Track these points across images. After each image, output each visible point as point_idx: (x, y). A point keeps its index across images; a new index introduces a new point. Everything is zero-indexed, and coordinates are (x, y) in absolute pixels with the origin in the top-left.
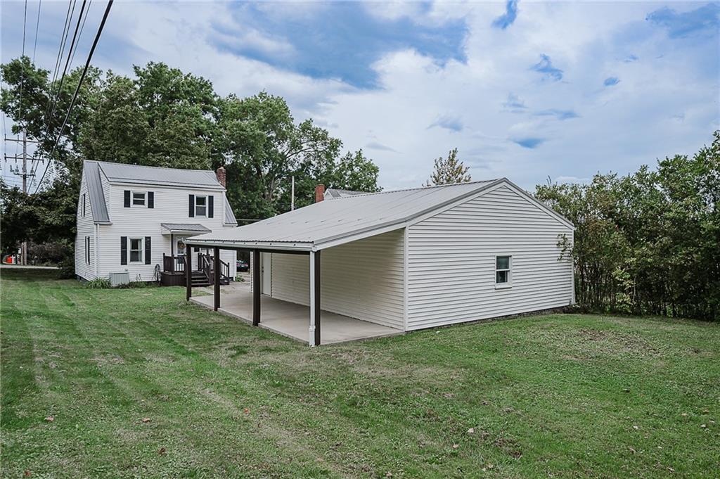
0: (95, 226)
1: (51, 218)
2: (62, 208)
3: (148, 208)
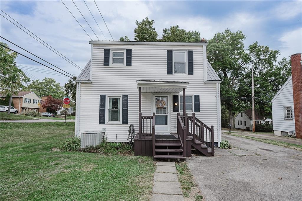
3: (126, 66)
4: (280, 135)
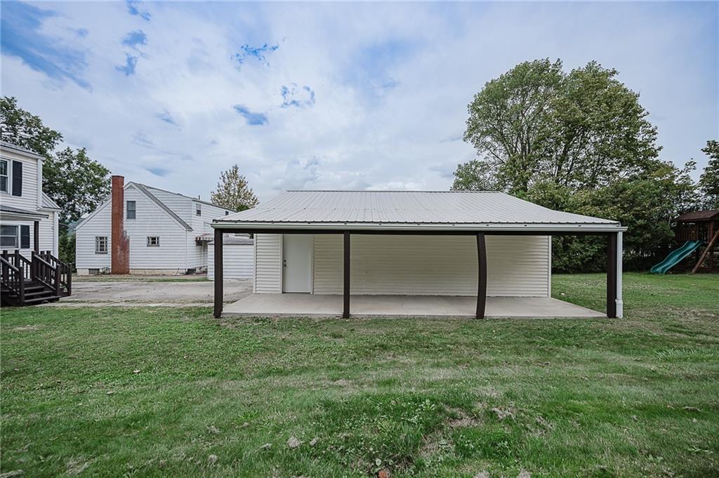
4: (87, 274)
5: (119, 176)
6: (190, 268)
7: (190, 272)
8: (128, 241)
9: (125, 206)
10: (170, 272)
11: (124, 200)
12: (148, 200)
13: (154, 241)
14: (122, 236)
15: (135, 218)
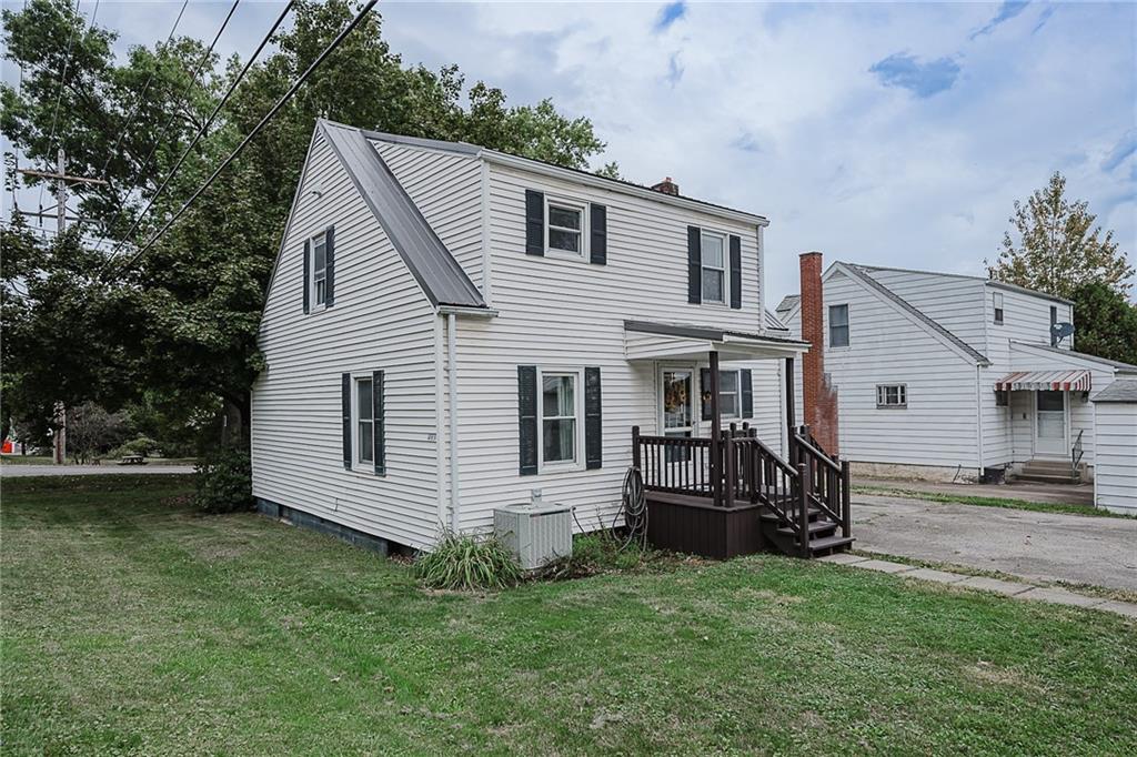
0: (440, 322)
1: (191, 323)
2: (219, 295)
3: (592, 262)
5: (813, 254)
6: (988, 464)
7: (991, 476)
8: (835, 395)
9: (826, 317)
10: (937, 474)
11: (824, 305)
12: (876, 298)
13: (893, 396)
14: (824, 386)
15: (848, 344)
